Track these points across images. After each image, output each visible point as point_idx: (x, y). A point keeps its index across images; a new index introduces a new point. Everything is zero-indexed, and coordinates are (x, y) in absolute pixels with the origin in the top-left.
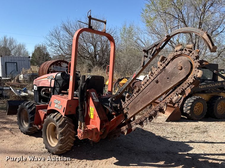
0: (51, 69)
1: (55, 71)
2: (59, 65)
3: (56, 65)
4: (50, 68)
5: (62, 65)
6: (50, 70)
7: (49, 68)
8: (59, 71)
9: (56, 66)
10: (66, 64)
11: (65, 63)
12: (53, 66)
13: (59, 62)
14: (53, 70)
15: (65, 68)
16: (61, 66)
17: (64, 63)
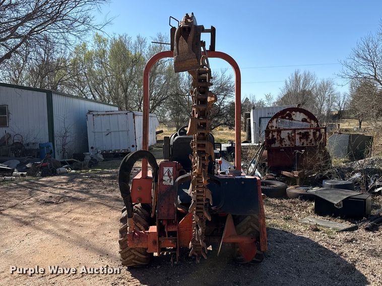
0: (272, 127)
1: (279, 128)
2: (287, 117)
3: (283, 118)
4: (270, 125)
5: (293, 117)
6: (270, 128)
7: (268, 125)
8: (287, 128)
9: (283, 120)
10: (302, 114)
11: (300, 112)
12: (275, 120)
13: (288, 112)
14: (276, 127)
15: (299, 122)
16: (292, 119)
17: (298, 113)
